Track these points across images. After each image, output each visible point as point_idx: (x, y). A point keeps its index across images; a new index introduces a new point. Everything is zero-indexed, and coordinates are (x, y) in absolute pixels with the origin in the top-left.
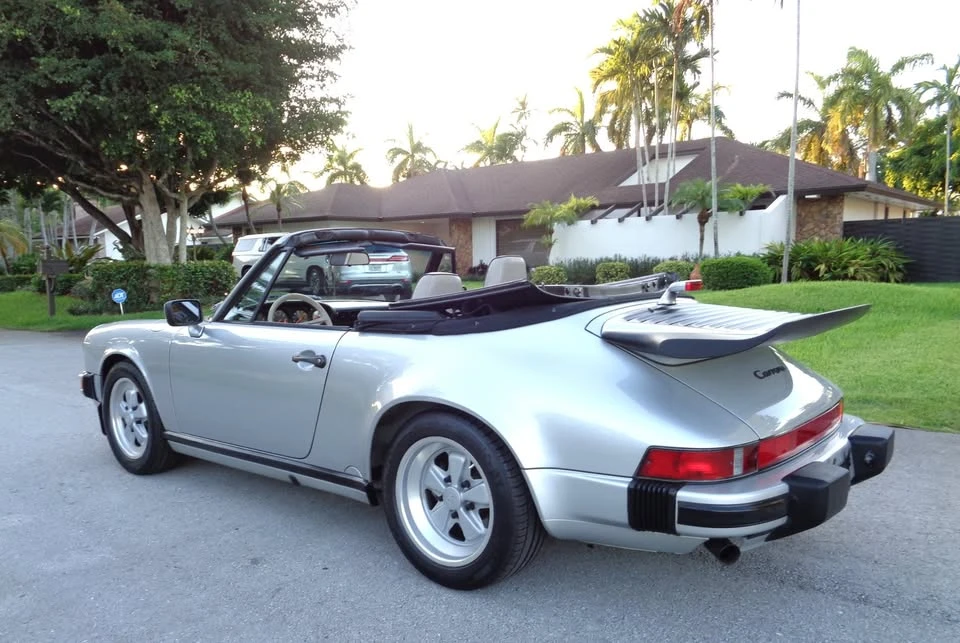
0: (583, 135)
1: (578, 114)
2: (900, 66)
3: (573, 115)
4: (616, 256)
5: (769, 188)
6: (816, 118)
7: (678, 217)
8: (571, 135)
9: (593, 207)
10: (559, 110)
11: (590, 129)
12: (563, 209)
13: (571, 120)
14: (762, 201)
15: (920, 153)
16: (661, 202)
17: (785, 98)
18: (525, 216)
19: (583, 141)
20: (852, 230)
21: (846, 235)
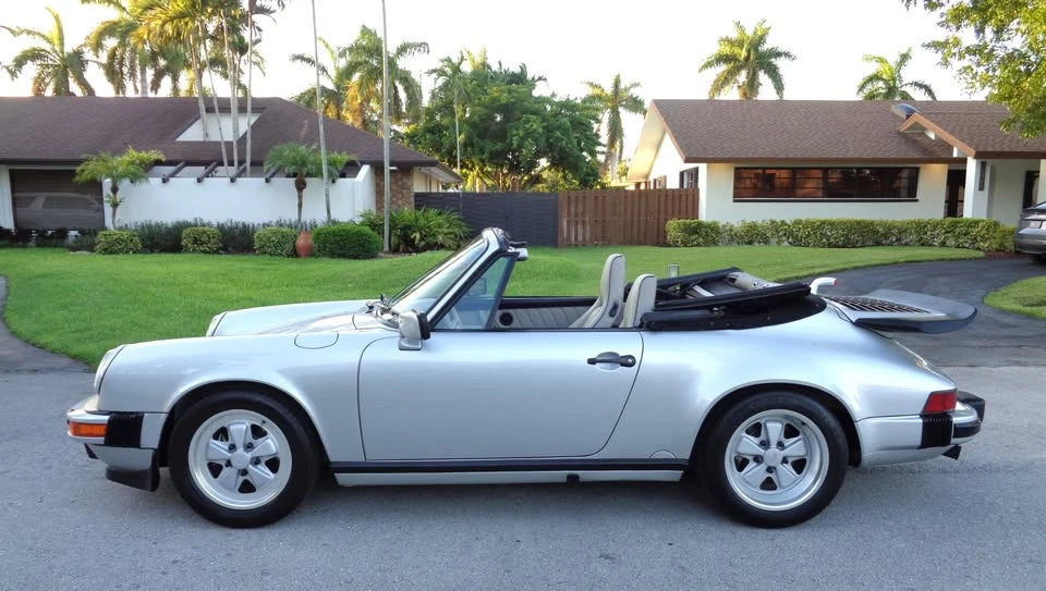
0: (66, 67)
1: (56, 42)
2: (403, 50)
3: (49, 41)
4: (196, 219)
5: (353, 157)
6: (330, 86)
7: (267, 181)
8: (47, 66)
9: (158, 163)
10: (29, 32)
11: (76, 62)
12: (121, 161)
13: (48, 47)
14: (350, 169)
15: (430, 131)
16: (241, 162)
17: (299, 61)
18: (79, 169)
19: (66, 76)
20: (422, 201)
21: (418, 207)
